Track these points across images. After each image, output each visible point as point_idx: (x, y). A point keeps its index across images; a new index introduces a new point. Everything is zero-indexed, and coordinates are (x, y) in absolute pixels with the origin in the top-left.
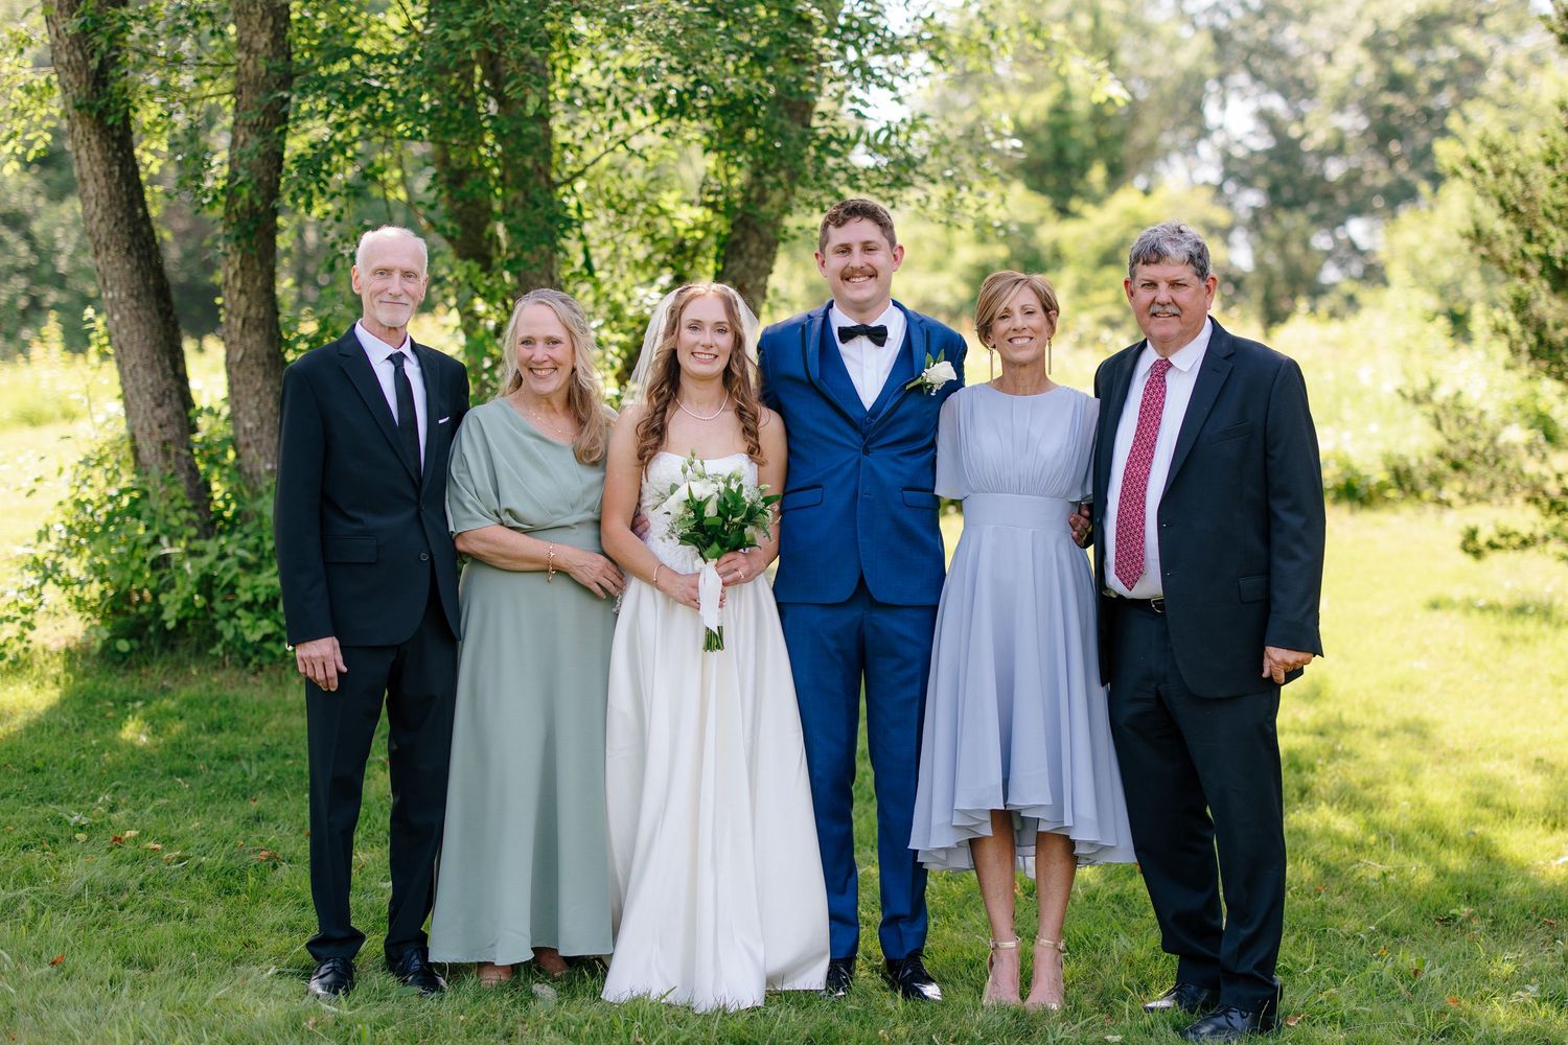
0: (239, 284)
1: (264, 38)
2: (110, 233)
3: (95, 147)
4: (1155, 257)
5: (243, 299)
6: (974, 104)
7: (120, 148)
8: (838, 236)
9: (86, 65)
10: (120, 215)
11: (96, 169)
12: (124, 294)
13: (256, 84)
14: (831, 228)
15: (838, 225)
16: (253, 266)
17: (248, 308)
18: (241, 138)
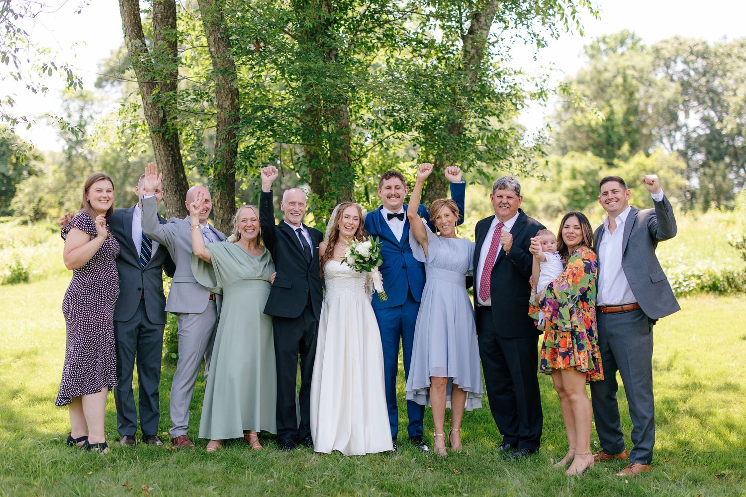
0: (219, 205)
1: (228, 103)
2: (168, 185)
3: (161, 149)
4: (503, 187)
5: (222, 211)
6: (571, 118)
7: (173, 150)
8: (387, 183)
9: (158, 116)
10: (172, 177)
11: (162, 159)
12: (174, 210)
13: (225, 122)
14: (384, 180)
15: (387, 179)
16: (225, 197)
17: (224, 215)
18: (219, 144)
